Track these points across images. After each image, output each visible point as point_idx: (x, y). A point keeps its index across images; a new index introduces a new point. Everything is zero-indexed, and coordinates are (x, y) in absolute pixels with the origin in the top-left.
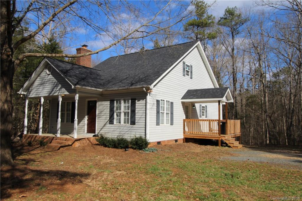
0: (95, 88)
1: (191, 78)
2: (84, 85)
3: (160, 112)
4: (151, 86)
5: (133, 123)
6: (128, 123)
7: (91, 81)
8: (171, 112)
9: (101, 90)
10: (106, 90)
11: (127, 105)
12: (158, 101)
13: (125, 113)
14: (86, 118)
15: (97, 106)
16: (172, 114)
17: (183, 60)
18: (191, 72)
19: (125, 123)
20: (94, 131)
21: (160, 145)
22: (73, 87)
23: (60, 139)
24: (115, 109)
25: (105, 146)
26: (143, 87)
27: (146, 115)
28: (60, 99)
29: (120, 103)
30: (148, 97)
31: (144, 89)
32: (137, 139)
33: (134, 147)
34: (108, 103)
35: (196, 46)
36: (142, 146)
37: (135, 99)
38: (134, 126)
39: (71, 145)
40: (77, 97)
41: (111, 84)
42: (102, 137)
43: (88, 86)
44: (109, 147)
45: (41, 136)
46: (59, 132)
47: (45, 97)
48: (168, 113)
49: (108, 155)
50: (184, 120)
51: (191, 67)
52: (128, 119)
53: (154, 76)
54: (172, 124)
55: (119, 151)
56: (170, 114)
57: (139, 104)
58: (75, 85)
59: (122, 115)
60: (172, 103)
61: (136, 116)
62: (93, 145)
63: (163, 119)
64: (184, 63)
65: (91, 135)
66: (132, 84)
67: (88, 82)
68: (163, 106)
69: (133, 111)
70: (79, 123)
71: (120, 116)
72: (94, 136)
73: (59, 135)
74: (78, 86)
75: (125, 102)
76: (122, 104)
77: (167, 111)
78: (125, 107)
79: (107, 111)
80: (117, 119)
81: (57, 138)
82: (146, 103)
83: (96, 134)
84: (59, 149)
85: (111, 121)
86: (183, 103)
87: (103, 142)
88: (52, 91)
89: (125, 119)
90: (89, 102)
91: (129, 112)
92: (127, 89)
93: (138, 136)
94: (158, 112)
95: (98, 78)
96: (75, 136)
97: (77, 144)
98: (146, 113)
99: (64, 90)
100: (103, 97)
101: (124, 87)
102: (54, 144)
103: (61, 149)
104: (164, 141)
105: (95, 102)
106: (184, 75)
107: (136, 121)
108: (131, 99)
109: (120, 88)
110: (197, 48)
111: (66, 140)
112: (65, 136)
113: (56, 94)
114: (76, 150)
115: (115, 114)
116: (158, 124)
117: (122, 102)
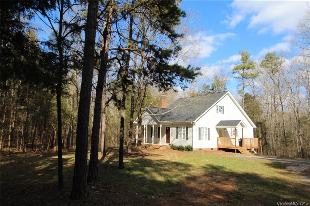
0: (169, 121)
1: (223, 113)
2: (164, 120)
3: (201, 134)
4: (195, 122)
5: (187, 139)
6: (185, 139)
7: (167, 117)
8: (208, 133)
9: (172, 122)
10: (174, 122)
11: (184, 130)
12: (200, 128)
13: (183, 134)
14: (165, 135)
15: (170, 130)
16: (209, 134)
17: (217, 104)
18: (223, 110)
19: (183, 139)
20: (169, 143)
21: (201, 150)
22: (159, 121)
23: (154, 145)
24: (179, 131)
25: (174, 149)
26: (191, 122)
27: (193, 135)
28: (153, 127)
29: (181, 129)
30: (194, 126)
31: (191, 123)
32: (188, 146)
33: (186, 150)
34: (176, 128)
35: (227, 94)
36: (190, 149)
37: (188, 127)
38: (187, 140)
39: (159, 148)
40: (161, 126)
41: (177, 118)
42: (173, 145)
43: (166, 121)
44: (175, 150)
45: (144, 144)
46: (153, 142)
47: (146, 125)
48: (206, 134)
49: (174, 152)
50: (218, 138)
51: (223, 107)
52: (185, 137)
53: (197, 116)
54: (209, 139)
55: (180, 151)
56: (207, 135)
57: (189, 129)
58: (160, 120)
59: (182, 134)
60: (209, 129)
61: (188, 136)
62: (168, 149)
63: (203, 138)
64: (217, 106)
65: (168, 144)
66: (186, 120)
67: (165, 118)
68: (203, 130)
69: (187, 133)
70: (162, 138)
71: (181, 135)
72: (169, 145)
73: (153, 144)
74: (161, 121)
75: (183, 129)
76: (182, 129)
77: (205, 133)
78: (183, 131)
79: (175, 133)
80: (180, 137)
81: (152, 145)
82: (193, 129)
83: (170, 144)
84: (153, 150)
85: (177, 138)
86: (217, 129)
87: (173, 148)
88: (149, 122)
89: (183, 137)
90: (166, 127)
91: (185, 134)
92: (184, 122)
93: (188, 145)
94: (200, 134)
95: (171, 115)
96: (160, 144)
97: (161, 148)
98: (193, 134)
99: (155, 122)
100: (173, 125)
101: (183, 121)
102: (151, 148)
103: (154, 150)
104: (204, 149)
105: (169, 128)
106: (218, 113)
107: (188, 138)
108: (186, 127)
109: (181, 122)
110: (228, 95)
111: (156, 146)
112: (155, 144)
113: (151, 124)
114: (161, 150)
115: (179, 134)
116: (200, 139)
117: (182, 128)
